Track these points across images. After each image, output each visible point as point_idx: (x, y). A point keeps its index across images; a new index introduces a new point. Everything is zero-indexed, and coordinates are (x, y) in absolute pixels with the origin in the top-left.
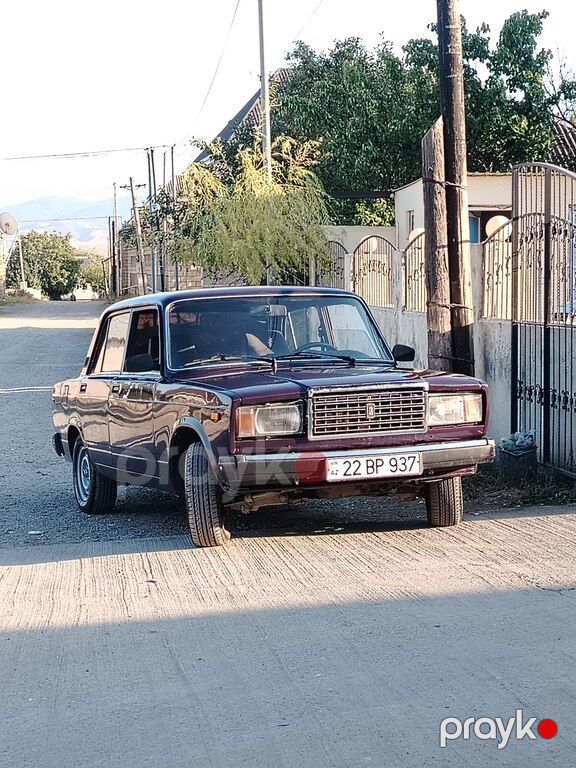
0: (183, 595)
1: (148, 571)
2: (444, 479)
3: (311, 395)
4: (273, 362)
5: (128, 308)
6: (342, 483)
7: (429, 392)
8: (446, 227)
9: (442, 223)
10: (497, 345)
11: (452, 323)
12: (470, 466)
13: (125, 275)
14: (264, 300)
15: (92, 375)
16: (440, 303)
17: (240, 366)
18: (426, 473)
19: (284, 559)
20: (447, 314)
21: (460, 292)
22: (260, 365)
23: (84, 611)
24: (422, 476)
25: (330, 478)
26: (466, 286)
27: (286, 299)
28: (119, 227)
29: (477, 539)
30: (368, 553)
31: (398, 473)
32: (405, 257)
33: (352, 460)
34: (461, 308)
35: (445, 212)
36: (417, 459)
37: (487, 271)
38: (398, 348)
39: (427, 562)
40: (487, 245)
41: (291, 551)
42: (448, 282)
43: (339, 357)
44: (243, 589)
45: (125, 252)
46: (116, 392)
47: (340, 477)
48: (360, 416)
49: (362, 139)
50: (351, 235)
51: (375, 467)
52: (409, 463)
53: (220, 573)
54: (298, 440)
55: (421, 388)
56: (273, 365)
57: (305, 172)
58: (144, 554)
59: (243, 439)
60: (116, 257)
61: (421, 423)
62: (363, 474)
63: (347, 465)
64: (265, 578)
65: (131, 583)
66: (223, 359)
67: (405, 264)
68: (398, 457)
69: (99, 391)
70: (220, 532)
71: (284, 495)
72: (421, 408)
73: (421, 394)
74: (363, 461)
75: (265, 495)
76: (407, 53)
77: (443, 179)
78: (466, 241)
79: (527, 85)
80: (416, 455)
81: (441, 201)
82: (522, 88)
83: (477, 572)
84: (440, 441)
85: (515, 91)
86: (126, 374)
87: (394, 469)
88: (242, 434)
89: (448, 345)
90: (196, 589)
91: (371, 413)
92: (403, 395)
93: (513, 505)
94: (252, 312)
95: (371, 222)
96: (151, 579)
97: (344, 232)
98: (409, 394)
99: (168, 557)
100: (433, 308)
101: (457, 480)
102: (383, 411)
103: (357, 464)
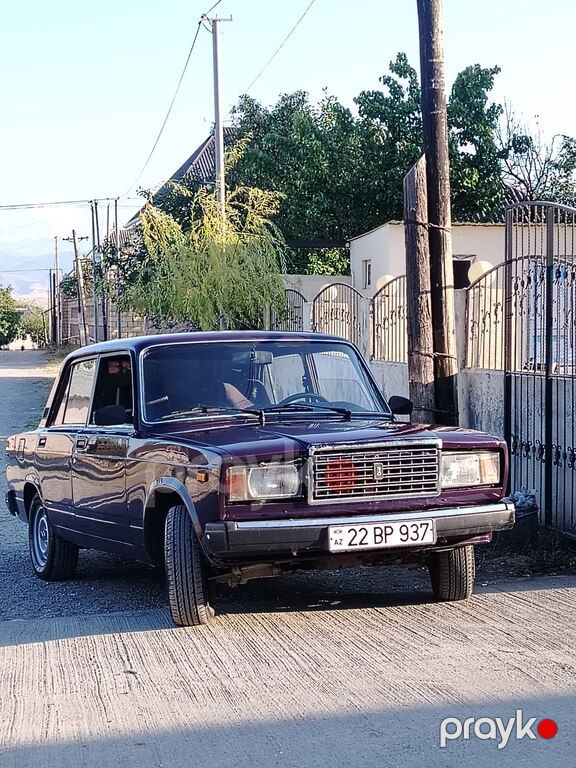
0: (170, 690)
1: (125, 658)
2: (456, 548)
3: (311, 453)
4: (261, 414)
5: (95, 354)
6: (346, 553)
7: (443, 450)
8: (429, 271)
9: (425, 267)
10: (484, 397)
11: (435, 373)
12: (485, 534)
13: (65, 326)
14: (247, 345)
15: (52, 427)
16: (423, 352)
17: (225, 419)
18: (439, 542)
19: (280, 641)
20: (430, 364)
21: (444, 340)
22: (246, 418)
23: (53, 713)
24: (435, 545)
25: (333, 547)
26: (450, 334)
27: (272, 345)
28: (60, 279)
29: (497, 619)
30: (377, 635)
31: (409, 542)
32: (373, 305)
33: (357, 528)
34: (446, 357)
35: (428, 256)
36: (430, 527)
37: (471, 318)
38: (394, 399)
39: (449, 648)
40: (471, 291)
41: (287, 631)
42: (431, 330)
43: (333, 410)
44: (240, 683)
45: (65, 304)
46: (81, 447)
47: (345, 547)
48: (365, 477)
49: (313, 189)
50: (309, 284)
51: (384, 535)
52: (421, 531)
53: (209, 661)
54: (296, 505)
55: (434, 446)
56: (261, 418)
57: (262, 221)
58: (117, 636)
59: (234, 503)
60: (57, 308)
61: (434, 485)
62: (370, 544)
63: (353, 533)
64: (263, 668)
65: (106, 675)
66: (205, 411)
67: (373, 312)
68: (409, 524)
69: (60, 446)
70: (204, 610)
71: (277, 566)
72: (434, 468)
73: (434, 452)
74: (370, 528)
75: (256, 566)
76: (359, 105)
77: (426, 221)
78: (450, 287)
79: (477, 138)
80: (430, 522)
81: (424, 244)
82: (473, 141)
83: (511, 661)
84: (455, 506)
85: (466, 144)
86: (93, 427)
87: (404, 537)
88: (233, 498)
89: (431, 397)
90: (184, 683)
91: (379, 474)
92: (415, 453)
93: (520, 573)
94: (235, 359)
95: (324, 272)
96: (129, 669)
97: (299, 281)
98: (420, 452)
99: (143, 639)
100: (415, 357)
101: (470, 549)
102: (392, 471)
103: (363, 532)
